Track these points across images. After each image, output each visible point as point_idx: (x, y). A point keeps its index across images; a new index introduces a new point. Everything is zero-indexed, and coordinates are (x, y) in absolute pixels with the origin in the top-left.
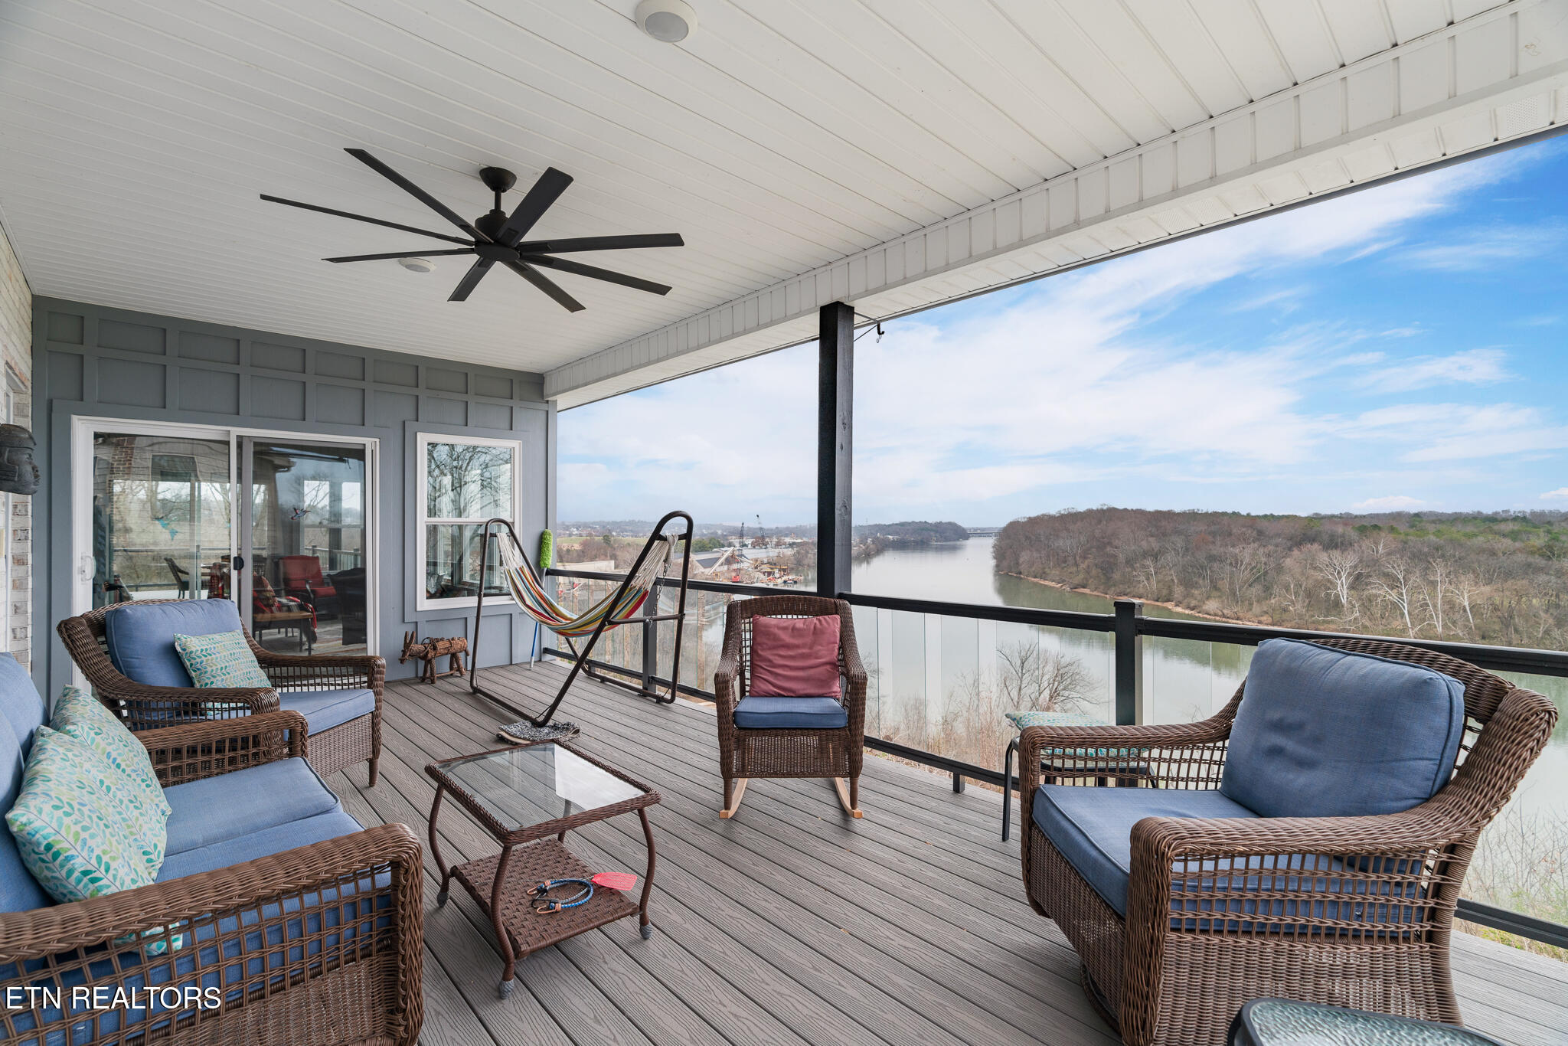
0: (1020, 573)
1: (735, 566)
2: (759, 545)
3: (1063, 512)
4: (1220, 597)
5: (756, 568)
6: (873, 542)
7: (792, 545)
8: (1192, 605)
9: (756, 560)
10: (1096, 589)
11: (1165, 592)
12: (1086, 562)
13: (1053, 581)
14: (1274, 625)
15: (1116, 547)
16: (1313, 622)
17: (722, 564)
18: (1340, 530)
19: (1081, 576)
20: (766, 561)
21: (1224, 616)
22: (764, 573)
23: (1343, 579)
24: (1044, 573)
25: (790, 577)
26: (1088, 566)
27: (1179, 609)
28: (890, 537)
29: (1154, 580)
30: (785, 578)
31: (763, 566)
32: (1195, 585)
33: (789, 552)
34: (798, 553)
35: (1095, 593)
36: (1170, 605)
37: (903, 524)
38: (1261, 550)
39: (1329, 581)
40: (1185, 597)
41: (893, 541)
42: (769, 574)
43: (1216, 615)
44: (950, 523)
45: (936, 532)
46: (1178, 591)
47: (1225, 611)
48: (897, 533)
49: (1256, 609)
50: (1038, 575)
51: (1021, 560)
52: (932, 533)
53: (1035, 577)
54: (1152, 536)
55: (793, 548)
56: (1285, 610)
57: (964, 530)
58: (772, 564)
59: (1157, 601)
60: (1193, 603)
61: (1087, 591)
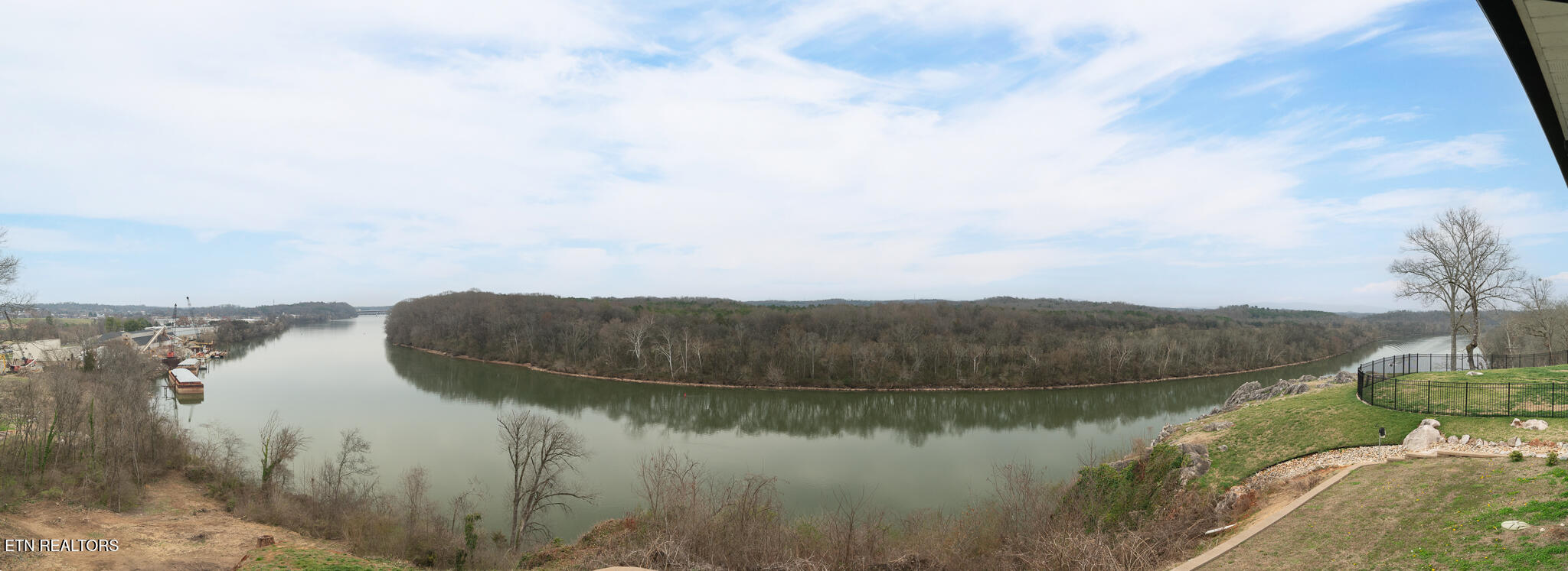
0: (411, 344)
1: (168, 343)
2: (182, 324)
3: (443, 294)
4: (563, 358)
5: (185, 344)
6: (280, 320)
7: (212, 323)
8: (545, 364)
9: (185, 338)
10: (474, 356)
11: (524, 356)
12: (466, 334)
13: (439, 350)
14: (598, 376)
15: (487, 322)
16: (621, 372)
17: (155, 342)
18: (624, 309)
19: (461, 346)
20: (192, 338)
21: (566, 371)
22: (193, 349)
23: (638, 341)
24: (431, 344)
25: (218, 353)
26: (467, 338)
27: (535, 368)
28: (294, 316)
29: (516, 346)
30: (212, 353)
31: (190, 343)
32: (546, 350)
33: (211, 329)
34: (220, 330)
35: (473, 359)
36: (528, 366)
37: (302, 305)
38: (585, 323)
39: (631, 343)
40: (539, 359)
41: (296, 319)
42: (198, 350)
43: (561, 371)
44: (342, 303)
45: (331, 310)
46: (534, 355)
47: (569, 368)
48: (299, 312)
49: (588, 366)
50: (426, 346)
51: (412, 333)
52: (329, 312)
53: (424, 347)
54: (511, 313)
55: (215, 326)
56: (604, 365)
57: (354, 308)
58: (200, 340)
59: (518, 363)
60: (545, 363)
61: (466, 357)
